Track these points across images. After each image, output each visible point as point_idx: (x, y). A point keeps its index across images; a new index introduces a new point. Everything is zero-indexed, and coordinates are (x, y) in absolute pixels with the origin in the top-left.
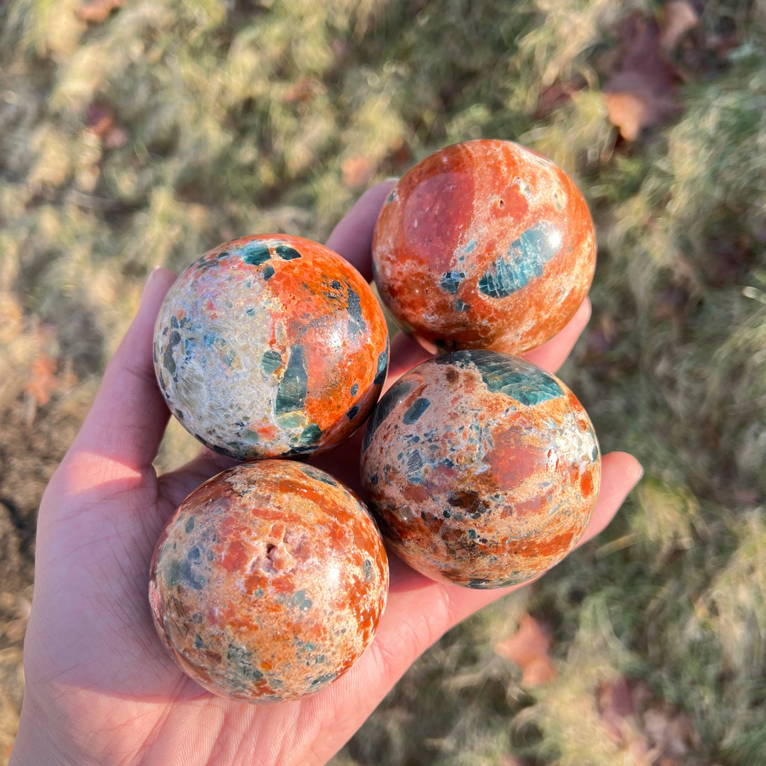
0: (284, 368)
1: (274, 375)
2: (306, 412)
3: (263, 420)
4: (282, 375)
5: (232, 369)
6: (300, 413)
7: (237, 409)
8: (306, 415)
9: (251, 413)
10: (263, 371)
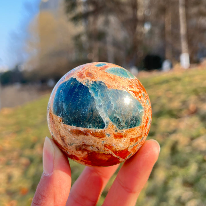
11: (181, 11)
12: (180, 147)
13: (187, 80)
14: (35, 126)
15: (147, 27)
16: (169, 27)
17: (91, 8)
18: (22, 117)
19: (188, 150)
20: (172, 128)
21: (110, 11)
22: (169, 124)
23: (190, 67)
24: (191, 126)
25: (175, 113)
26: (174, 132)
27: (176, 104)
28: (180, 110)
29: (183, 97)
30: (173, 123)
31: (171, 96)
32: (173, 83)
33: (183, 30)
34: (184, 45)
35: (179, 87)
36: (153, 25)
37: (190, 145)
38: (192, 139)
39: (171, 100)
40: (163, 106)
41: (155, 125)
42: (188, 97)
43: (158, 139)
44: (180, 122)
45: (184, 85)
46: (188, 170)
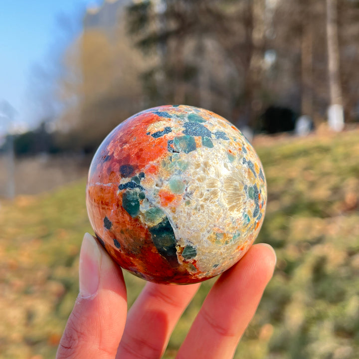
0: (179, 253)
1: (183, 246)
2: (146, 227)
3: (175, 209)
4: (177, 248)
5: (214, 233)
6: (151, 225)
7: (198, 208)
8: (146, 225)
9: (186, 210)
10: (192, 245)
12: (330, 268)
13: (340, 150)
15: (269, 59)
16: (308, 60)
17: (173, 25)
18: (50, 211)
19: (343, 272)
20: (314, 234)
21: (206, 30)
22: (309, 228)
23: (345, 129)
24: (350, 231)
25: (320, 208)
26: (319, 241)
27: (322, 193)
28: (329, 203)
29: (334, 180)
30: (317, 226)
31: (312, 178)
32: (317, 156)
33: (332, 65)
34: (334, 91)
35: (327, 164)
36: (280, 55)
37: (347, 264)
38: (351, 253)
39: (313, 185)
40: (298, 196)
41: (285, 229)
42: (343, 180)
43: (291, 253)
44: (329, 223)
45: (335, 160)
46: (344, 307)
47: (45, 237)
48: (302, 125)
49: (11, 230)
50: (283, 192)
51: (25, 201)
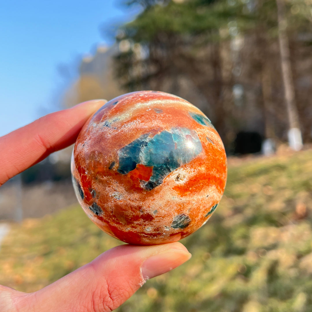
11: (285, 67)
12: (281, 270)
13: (295, 167)
14: (71, 245)
15: (237, 92)
17: (153, 69)
18: (52, 232)
19: (293, 273)
20: (270, 241)
21: (181, 72)
22: (266, 236)
23: (303, 149)
24: (299, 237)
25: (276, 218)
26: (274, 247)
27: (277, 205)
28: (283, 214)
29: (288, 194)
30: (273, 233)
31: (270, 193)
32: (275, 173)
33: (288, 94)
34: (292, 116)
35: (283, 179)
36: (246, 88)
37: (295, 265)
38: (300, 256)
39: (270, 199)
40: (259, 207)
41: (246, 237)
42: (296, 193)
43: (250, 258)
44: (282, 231)
45: (290, 176)
46: (292, 303)
47: (46, 254)
48: (267, 147)
49: (17, 250)
50: (246, 206)
51: (31, 223)
